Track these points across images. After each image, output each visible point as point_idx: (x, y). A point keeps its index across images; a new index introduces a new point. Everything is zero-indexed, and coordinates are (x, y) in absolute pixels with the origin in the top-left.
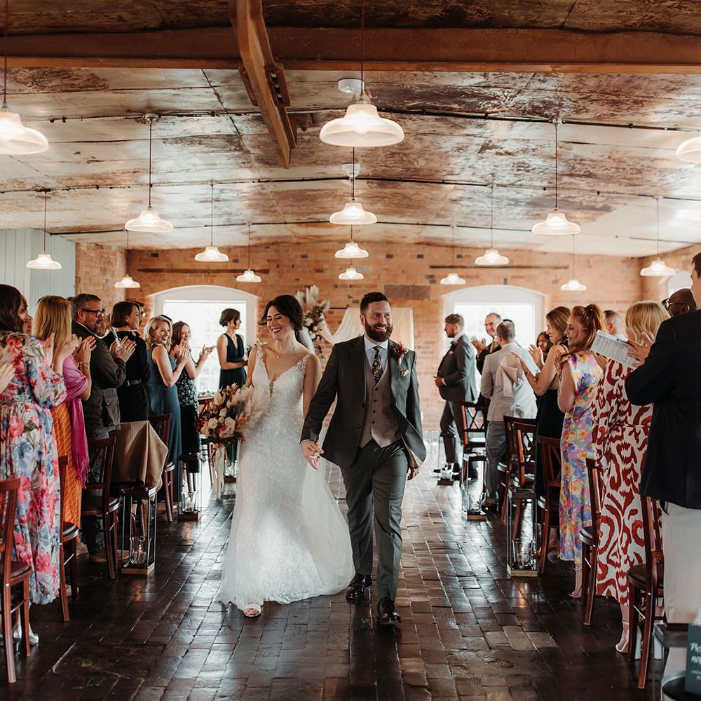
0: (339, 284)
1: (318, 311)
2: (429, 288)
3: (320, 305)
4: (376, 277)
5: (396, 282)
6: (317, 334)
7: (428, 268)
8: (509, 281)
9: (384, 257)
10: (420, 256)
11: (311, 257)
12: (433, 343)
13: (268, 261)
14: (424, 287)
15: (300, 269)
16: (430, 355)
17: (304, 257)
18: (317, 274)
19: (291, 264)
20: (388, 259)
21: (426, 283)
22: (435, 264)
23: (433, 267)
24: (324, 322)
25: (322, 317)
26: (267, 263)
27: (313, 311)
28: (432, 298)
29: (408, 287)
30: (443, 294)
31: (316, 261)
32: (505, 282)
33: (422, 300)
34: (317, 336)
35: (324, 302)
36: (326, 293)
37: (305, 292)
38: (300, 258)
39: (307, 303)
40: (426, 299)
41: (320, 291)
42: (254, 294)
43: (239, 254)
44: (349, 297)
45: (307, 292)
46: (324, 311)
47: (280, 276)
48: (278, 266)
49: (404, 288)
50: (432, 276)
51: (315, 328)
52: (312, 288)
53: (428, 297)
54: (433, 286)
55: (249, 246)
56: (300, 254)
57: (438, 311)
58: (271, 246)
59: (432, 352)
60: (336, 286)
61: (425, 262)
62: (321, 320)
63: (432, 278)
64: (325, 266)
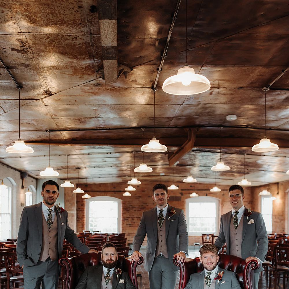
7: (181, 190)
8: (208, 194)
11: (140, 186)
14: (179, 197)
18: (143, 192)
21: (179, 195)
22: (183, 189)
28: (182, 200)
29: (174, 197)
30: (185, 199)
31: (142, 188)
32: (207, 195)
33: (178, 201)
38: (137, 187)
40: (180, 201)
49: (172, 197)
53: (180, 200)
54: (182, 196)
55: (119, 183)
57: (184, 205)
60: (149, 196)
61: (179, 188)
63: (182, 194)
64: (145, 190)
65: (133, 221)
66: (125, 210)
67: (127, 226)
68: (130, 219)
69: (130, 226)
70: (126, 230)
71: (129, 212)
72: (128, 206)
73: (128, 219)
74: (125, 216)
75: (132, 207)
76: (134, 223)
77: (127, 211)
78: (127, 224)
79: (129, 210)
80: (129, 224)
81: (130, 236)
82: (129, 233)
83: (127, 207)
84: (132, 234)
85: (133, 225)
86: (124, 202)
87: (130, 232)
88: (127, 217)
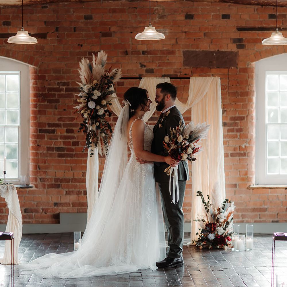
0: (130, 50)
1: (106, 82)
2: (236, 54)
3: (109, 74)
4: (173, 41)
5: (198, 48)
6: (106, 109)
7: (235, 30)
9: (182, 18)
10: (226, 17)
11: (97, 18)
12: (242, 119)
13: (45, 22)
14: (231, 52)
15: (84, 33)
16: (238, 134)
17: (87, 18)
18: (104, 38)
19: (73, 26)
20: (188, 20)
21: (233, 48)
22: (244, 25)
23: (240, 29)
24: (114, 95)
25: (112, 89)
26: (45, 26)
27: (101, 81)
28: (241, 66)
29: (212, 53)
30: (252, 61)
31: (102, 23)
33: (228, 68)
34: (105, 111)
35: (114, 71)
36: (114, 60)
37: (91, 60)
38: (83, 20)
39: (94, 72)
40: (233, 68)
41: (109, 58)
42: (29, 63)
43: (11, 15)
44: (142, 66)
45: (94, 59)
46: (114, 81)
47: (60, 41)
48: (57, 29)
49: (207, 54)
50: (240, 40)
51: (104, 102)
52: (99, 53)
53: (236, 65)
54: (241, 51)
55: (22, 6)
56: (83, 14)
57: (247, 81)
58: (48, 5)
59: (240, 130)
60: (126, 53)
61: (232, 23)
62: (111, 92)
63: (240, 43)
64: (113, 29)
65: (73, 137)
66: (43, 101)
67: (51, 155)
68: (61, 132)
69: (60, 156)
70: (47, 168)
71: (56, 108)
72: (56, 86)
73: (53, 131)
74: (43, 119)
75: (67, 90)
76: (76, 144)
77: (50, 101)
78: (49, 149)
79: (57, 101)
80: (58, 149)
81: (60, 189)
82: (57, 180)
83: (50, 89)
84: (67, 181)
85: (72, 150)
86: (40, 71)
87: (60, 174)
88: (50, 125)
